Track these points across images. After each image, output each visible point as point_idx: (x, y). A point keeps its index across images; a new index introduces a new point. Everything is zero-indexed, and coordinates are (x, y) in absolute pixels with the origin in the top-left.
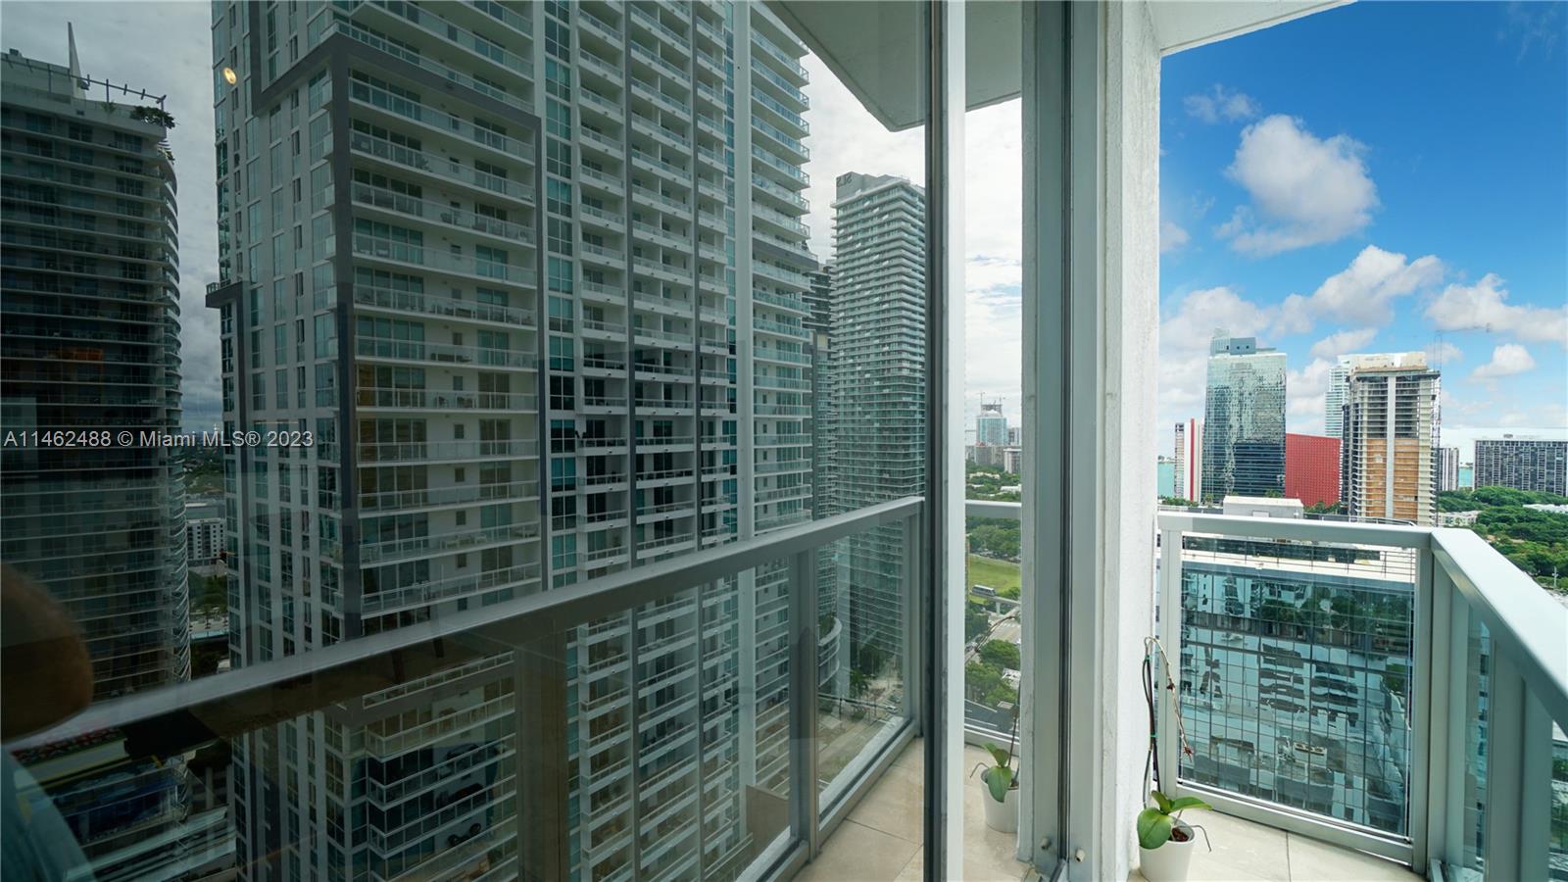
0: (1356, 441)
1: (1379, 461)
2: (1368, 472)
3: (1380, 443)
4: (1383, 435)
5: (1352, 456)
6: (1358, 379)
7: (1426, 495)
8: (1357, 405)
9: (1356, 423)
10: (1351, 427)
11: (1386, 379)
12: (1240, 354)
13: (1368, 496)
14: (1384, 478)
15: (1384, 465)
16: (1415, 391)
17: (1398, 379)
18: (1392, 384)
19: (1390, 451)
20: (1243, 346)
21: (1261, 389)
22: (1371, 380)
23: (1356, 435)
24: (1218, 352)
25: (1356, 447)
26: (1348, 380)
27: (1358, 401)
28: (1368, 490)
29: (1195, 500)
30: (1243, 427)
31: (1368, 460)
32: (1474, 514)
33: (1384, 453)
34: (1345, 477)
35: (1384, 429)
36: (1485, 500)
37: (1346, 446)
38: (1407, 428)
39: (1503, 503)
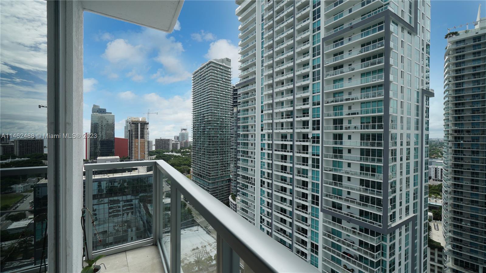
0: (132, 140)
1: (137, 145)
2: (135, 147)
3: (137, 140)
4: (138, 138)
5: (131, 143)
6: (132, 123)
7: (146, 153)
8: (132, 130)
9: (132, 135)
10: (131, 136)
11: (138, 124)
12: (102, 113)
13: (135, 154)
14: (138, 149)
15: (138, 146)
16: (144, 127)
17: (141, 124)
18: (139, 125)
19: (139, 142)
20: (102, 111)
21: (108, 124)
22: (135, 124)
23: (132, 138)
24: (95, 112)
25: (132, 141)
26: (130, 123)
27: (132, 129)
28: (135, 152)
29: (88, 159)
30: (103, 135)
31: (135, 144)
32: (155, 156)
33: (138, 143)
34: (130, 149)
35: (138, 136)
36: (157, 153)
37: (130, 141)
38: (142, 137)
39: (160, 153)
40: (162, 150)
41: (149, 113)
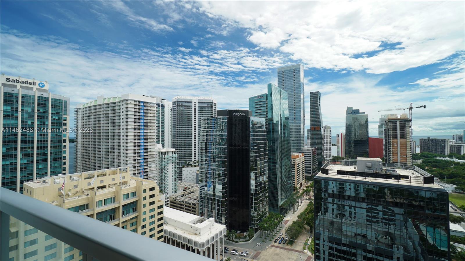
0: (389, 139)
1: (396, 145)
2: (393, 149)
3: (396, 140)
4: (397, 138)
5: (388, 144)
6: (389, 122)
7: (409, 155)
9: (389, 134)
10: (387, 135)
11: (397, 121)
12: (355, 114)
13: (393, 156)
14: (397, 150)
15: (397, 147)
16: (405, 125)
17: (400, 121)
18: (398, 123)
19: (399, 142)
21: (360, 125)
22: (392, 122)
23: (389, 138)
25: (389, 141)
26: (385, 122)
27: (389, 128)
28: (393, 154)
29: (343, 157)
30: (357, 135)
31: (393, 145)
32: (421, 160)
33: (397, 143)
34: (386, 150)
35: (397, 136)
36: (424, 156)
37: (386, 141)
38: (403, 136)
39: (429, 157)
40: (431, 153)
41: (411, 108)
